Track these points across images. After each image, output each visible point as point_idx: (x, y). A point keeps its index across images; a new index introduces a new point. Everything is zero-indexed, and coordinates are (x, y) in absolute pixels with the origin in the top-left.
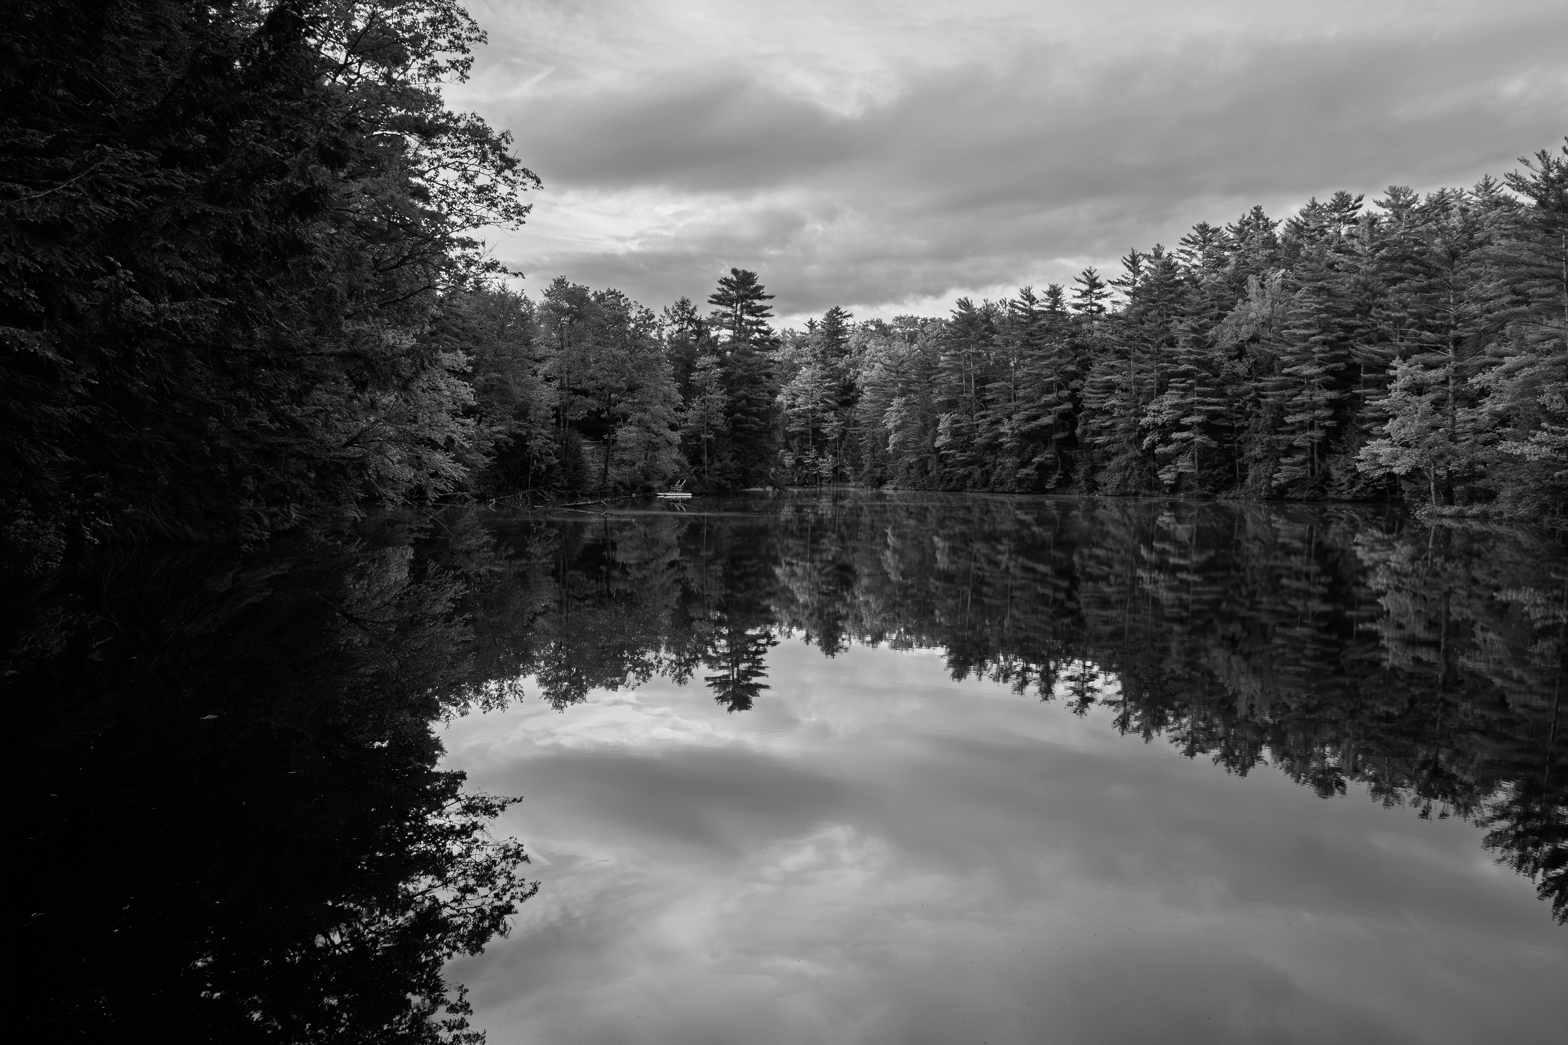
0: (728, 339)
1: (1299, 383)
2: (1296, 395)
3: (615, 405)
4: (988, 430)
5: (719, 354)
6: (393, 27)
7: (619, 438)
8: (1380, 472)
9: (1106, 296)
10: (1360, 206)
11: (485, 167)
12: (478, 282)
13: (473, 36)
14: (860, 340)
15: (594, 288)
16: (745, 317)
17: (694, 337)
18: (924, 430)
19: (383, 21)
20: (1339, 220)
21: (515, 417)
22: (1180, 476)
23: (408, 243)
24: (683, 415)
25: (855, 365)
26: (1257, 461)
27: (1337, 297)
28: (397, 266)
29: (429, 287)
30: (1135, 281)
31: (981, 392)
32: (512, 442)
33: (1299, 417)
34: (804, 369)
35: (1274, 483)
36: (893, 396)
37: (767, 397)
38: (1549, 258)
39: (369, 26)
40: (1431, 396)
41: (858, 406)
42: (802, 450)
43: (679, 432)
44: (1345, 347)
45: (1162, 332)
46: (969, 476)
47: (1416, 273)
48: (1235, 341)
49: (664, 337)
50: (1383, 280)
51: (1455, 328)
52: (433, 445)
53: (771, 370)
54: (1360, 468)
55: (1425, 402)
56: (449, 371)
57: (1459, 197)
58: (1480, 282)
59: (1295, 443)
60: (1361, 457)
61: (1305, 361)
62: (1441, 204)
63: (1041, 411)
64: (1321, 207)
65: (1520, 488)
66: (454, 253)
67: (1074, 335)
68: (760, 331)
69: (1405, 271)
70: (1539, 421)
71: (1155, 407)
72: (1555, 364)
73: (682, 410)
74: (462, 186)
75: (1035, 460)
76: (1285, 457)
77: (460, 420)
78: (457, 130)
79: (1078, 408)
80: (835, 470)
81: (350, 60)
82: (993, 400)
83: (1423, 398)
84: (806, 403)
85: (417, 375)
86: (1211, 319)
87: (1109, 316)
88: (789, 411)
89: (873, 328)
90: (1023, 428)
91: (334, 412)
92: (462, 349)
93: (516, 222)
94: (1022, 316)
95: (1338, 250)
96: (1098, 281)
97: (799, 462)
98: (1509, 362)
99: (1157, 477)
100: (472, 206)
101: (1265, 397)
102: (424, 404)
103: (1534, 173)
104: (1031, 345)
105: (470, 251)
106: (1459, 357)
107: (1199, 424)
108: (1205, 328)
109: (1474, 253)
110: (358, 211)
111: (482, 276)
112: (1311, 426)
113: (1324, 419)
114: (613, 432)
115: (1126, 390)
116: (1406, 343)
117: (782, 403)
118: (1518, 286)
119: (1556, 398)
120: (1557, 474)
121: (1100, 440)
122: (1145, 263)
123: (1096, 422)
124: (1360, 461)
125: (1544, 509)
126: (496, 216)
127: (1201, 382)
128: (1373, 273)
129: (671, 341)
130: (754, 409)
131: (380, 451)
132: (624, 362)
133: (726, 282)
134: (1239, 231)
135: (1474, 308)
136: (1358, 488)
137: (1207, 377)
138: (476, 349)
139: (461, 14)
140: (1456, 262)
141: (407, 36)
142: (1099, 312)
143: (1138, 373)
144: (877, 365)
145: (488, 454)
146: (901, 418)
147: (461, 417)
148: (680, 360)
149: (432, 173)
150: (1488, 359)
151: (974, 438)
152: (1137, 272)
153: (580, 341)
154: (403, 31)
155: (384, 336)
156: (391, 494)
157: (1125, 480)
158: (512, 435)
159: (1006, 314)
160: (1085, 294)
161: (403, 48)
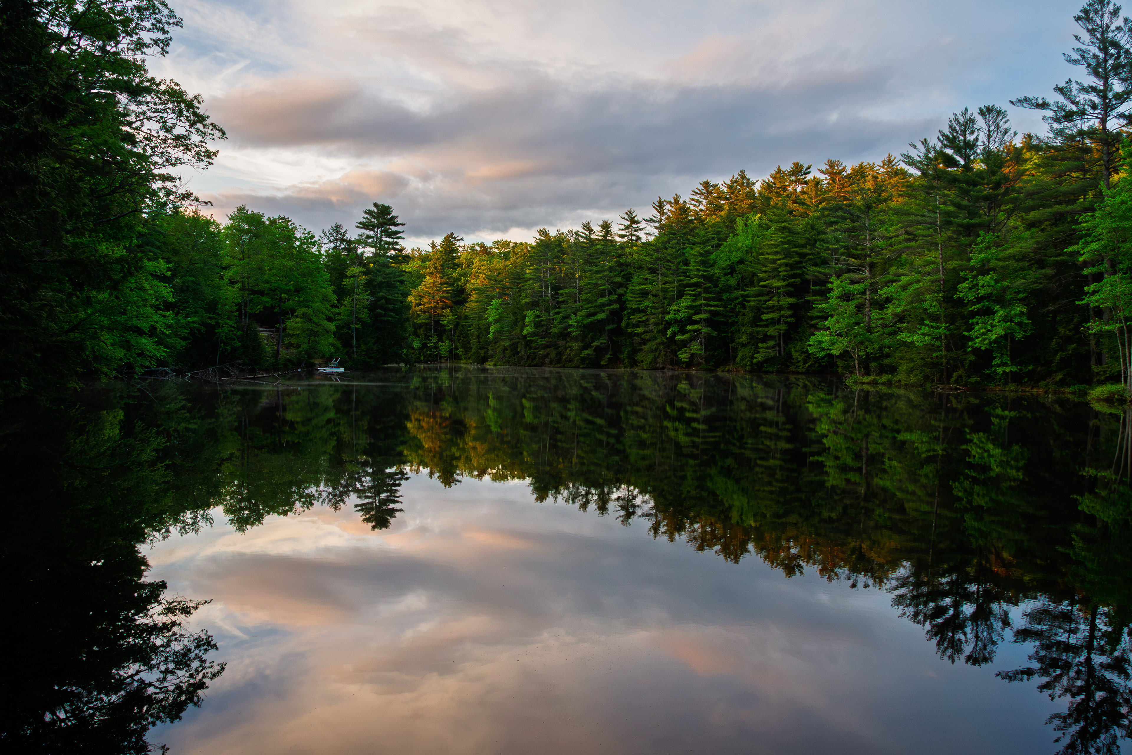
0: (371, 255)
1: (770, 292)
2: (769, 301)
3: (285, 302)
4: (560, 323)
5: (364, 265)
6: (107, 11)
7: (288, 327)
8: (823, 353)
9: (641, 230)
10: (809, 173)
11: (181, 121)
12: (176, 208)
13: (171, 21)
14: (469, 257)
15: (268, 215)
16: (384, 239)
17: (346, 253)
18: (515, 322)
19: (99, 6)
20: (796, 182)
21: (207, 311)
22: (692, 355)
23: (119, 176)
24: (337, 310)
25: (465, 275)
26: (744, 345)
27: (795, 234)
28: (109, 194)
29: (136, 210)
30: (661, 220)
31: (555, 296)
32: (203, 329)
33: (771, 316)
34: (428, 277)
35: (755, 361)
36: (493, 298)
37: (401, 298)
38: (929, 211)
39: (87, 10)
40: (855, 302)
41: (468, 305)
42: (427, 337)
43: (334, 323)
44: (800, 268)
45: (680, 256)
46: (547, 355)
47: (845, 219)
48: (728, 263)
49: (323, 252)
50: (825, 223)
51: (870, 256)
52: (139, 332)
53: (402, 278)
54: (811, 350)
55: (852, 305)
56: (152, 275)
57: (872, 169)
58: (886, 226)
59: (769, 333)
60: (811, 343)
61: (773, 278)
62: (860, 172)
63: (598, 310)
64: (784, 172)
65: (911, 365)
66: (156, 185)
67: (620, 256)
68: (395, 249)
69: (838, 217)
70: (923, 320)
71: (675, 308)
72: (933, 282)
73: (336, 307)
74: (162, 134)
75: (594, 344)
76: (762, 343)
77: (163, 313)
78: (158, 92)
79: (623, 308)
80: (451, 351)
81: (72, 34)
82: (564, 301)
83: (850, 303)
84: (430, 303)
85: (124, 278)
86: (712, 247)
87: (644, 243)
88: (417, 308)
89: (478, 248)
90: (585, 322)
91: (56, 306)
92: (163, 258)
93: (206, 163)
94: (584, 242)
95: (795, 202)
96: (636, 219)
97: (424, 346)
98: (904, 280)
99: (677, 356)
100: (170, 150)
101: (749, 301)
102: (131, 300)
103: (920, 154)
104: (591, 263)
105: (169, 184)
106: (873, 275)
107: (705, 320)
108: (708, 253)
109: (881, 206)
110: (78, 151)
111: (179, 203)
112: (779, 322)
113: (787, 317)
114: (284, 322)
115: (656, 296)
116: (839, 266)
117: (411, 302)
118: (908, 229)
119: (934, 304)
120: (934, 355)
121: (639, 330)
122: (667, 207)
123: (636, 318)
124: (810, 346)
125: (926, 378)
126: (190, 158)
127: (707, 290)
128: (818, 218)
129: (328, 255)
130: (391, 306)
131: (95, 336)
132: (291, 270)
133: (369, 212)
134: (730, 187)
135: (881, 243)
136: (809, 364)
137: (710, 287)
138: (175, 259)
139: (162, 4)
140: (870, 212)
141: (118, 18)
142: (637, 240)
143: (664, 284)
144: (481, 275)
145: (184, 339)
146: (499, 314)
147: (161, 310)
148: (334, 269)
149: (138, 124)
150: (890, 277)
151: (551, 328)
152: (662, 213)
153: (257, 254)
154: (115, 15)
155: (99, 248)
156: (105, 370)
157: (655, 359)
158: (203, 324)
159: (573, 240)
160: (627, 228)
161: (115, 27)
